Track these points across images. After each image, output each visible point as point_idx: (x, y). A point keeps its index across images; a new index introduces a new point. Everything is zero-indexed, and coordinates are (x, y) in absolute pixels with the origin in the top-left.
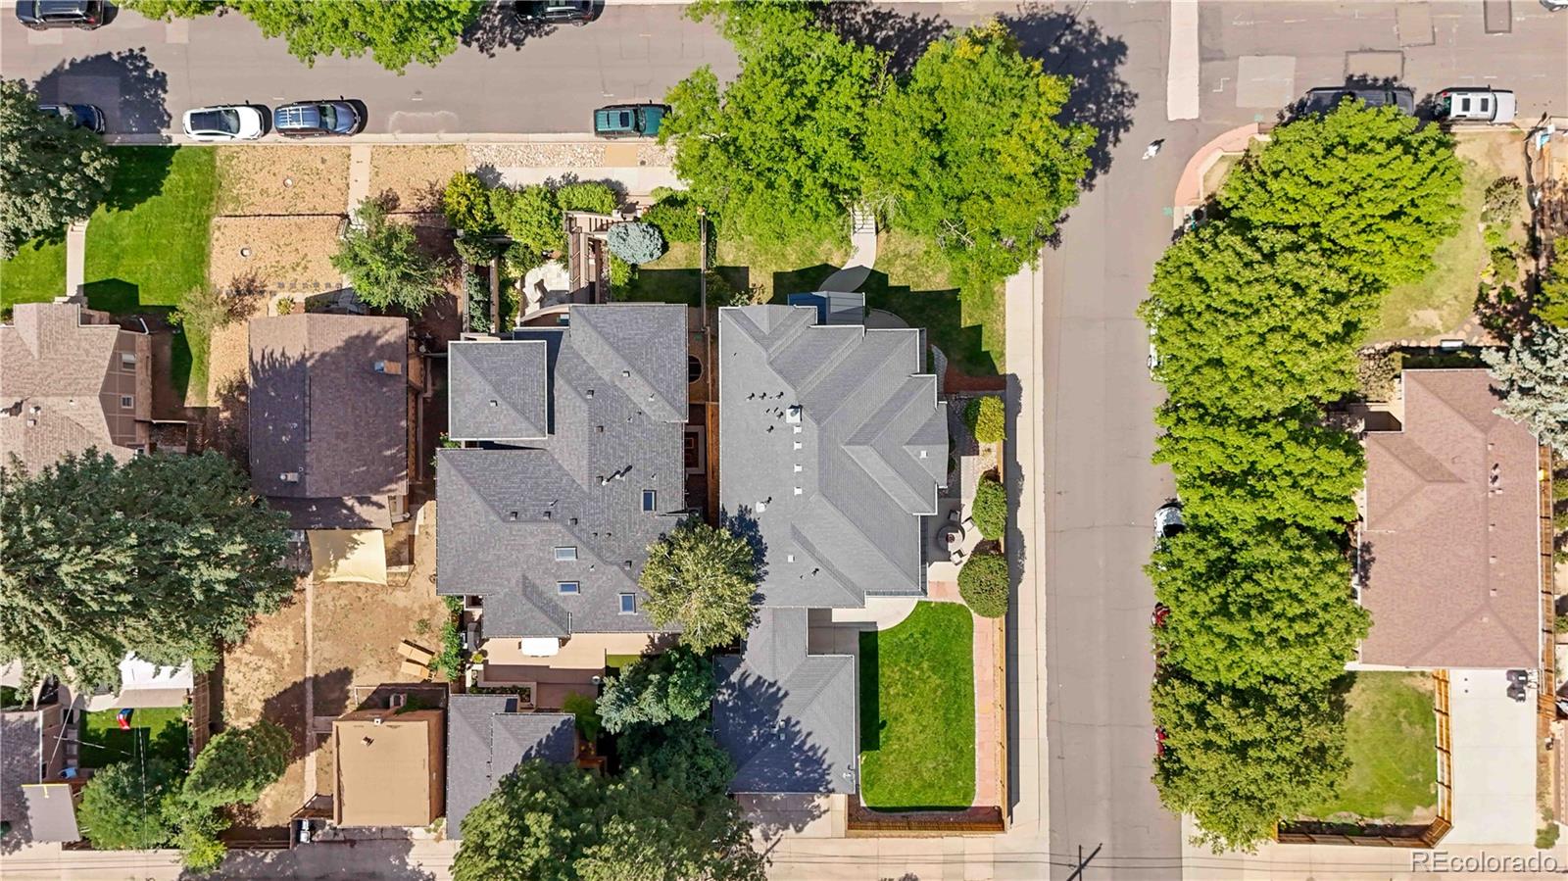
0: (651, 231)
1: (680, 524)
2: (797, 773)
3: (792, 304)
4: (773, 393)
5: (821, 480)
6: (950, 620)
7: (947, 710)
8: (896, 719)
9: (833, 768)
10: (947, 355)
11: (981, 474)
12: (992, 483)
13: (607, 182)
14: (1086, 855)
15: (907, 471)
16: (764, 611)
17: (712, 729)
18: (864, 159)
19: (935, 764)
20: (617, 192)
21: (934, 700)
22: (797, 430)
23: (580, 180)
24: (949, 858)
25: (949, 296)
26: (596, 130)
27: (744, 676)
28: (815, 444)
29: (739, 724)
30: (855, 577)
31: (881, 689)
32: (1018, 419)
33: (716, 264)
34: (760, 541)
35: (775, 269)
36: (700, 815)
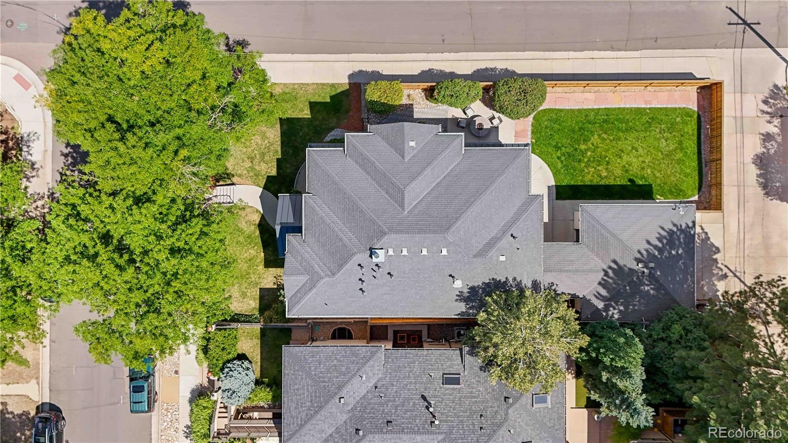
0: (226, 370)
1: (471, 353)
2: (680, 252)
3: (284, 255)
4: (359, 273)
5: (435, 232)
6: (546, 127)
7: (619, 129)
8: (627, 171)
9: (675, 222)
10: (332, 129)
11: (428, 103)
12: (436, 91)
13: (191, 401)
14: (735, 19)
15: (427, 159)
16: (545, 280)
17: (642, 325)
18: (154, 193)
19: (663, 140)
20: (200, 394)
21: (611, 141)
22: (391, 252)
23: (189, 424)
24: (739, 129)
25: (285, 127)
26: (146, 412)
27: (599, 296)
28: (404, 237)
29: (639, 301)
30: (518, 203)
31: (602, 183)
32: (384, 73)
33: (257, 313)
34: (487, 285)
35: (261, 267)
36: (724, 338)
